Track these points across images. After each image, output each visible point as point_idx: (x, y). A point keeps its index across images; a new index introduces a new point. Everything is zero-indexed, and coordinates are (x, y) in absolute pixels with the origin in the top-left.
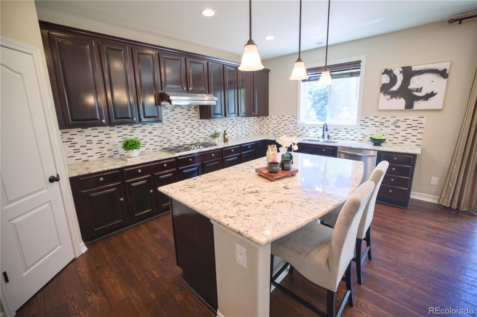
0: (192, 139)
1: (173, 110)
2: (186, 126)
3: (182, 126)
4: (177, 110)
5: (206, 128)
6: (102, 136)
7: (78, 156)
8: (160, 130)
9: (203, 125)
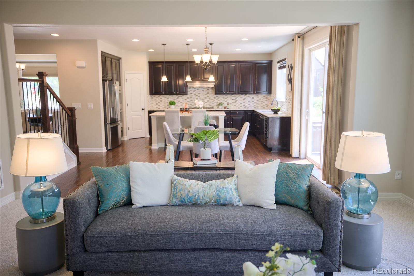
1: (198, 89)
2: (206, 98)
4: (201, 89)
5: (219, 100)
6: (166, 99)
8: (191, 99)
9: (217, 98)
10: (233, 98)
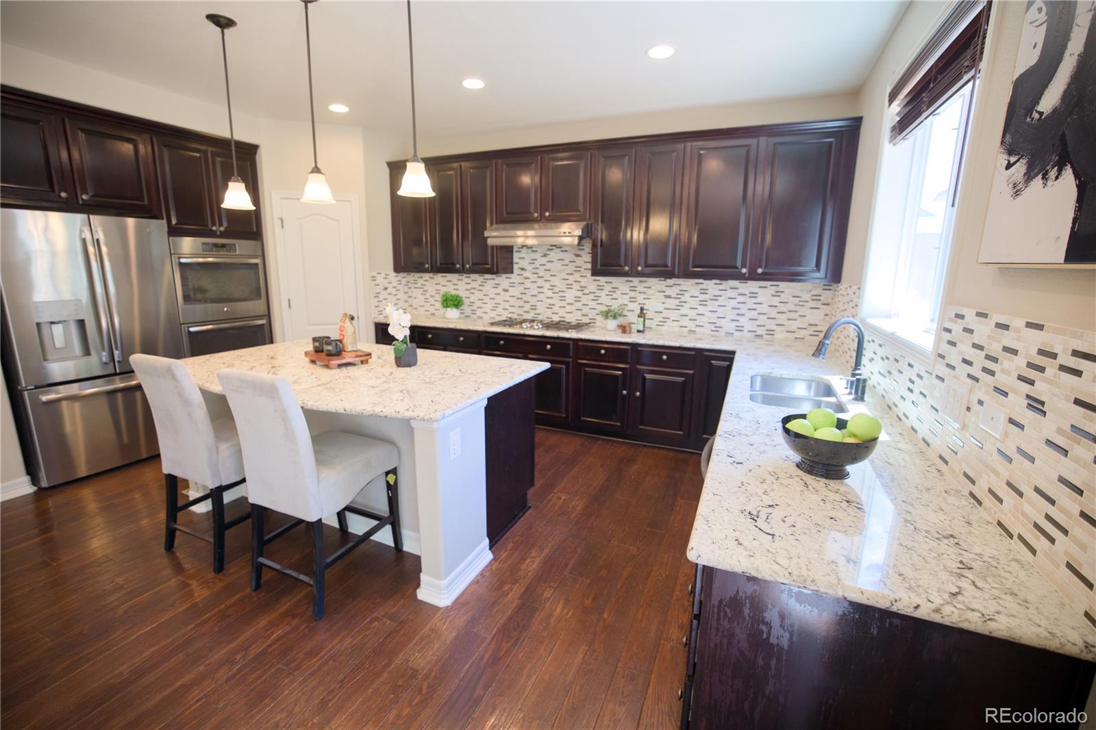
0: (579, 313)
2: (569, 286)
3: (561, 285)
5: (614, 296)
8: (521, 288)
10: (669, 292)
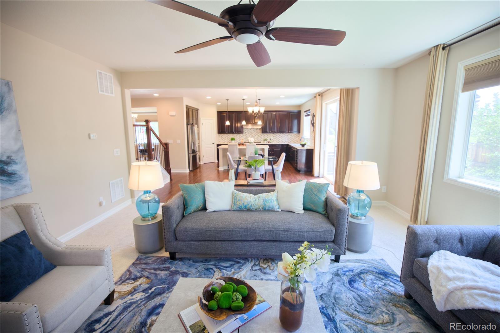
1: (250, 130)
2: (255, 135)
4: (252, 130)
6: (229, 136)
7: (223, 141)
8: (245, 136)
9: (263, 136)
